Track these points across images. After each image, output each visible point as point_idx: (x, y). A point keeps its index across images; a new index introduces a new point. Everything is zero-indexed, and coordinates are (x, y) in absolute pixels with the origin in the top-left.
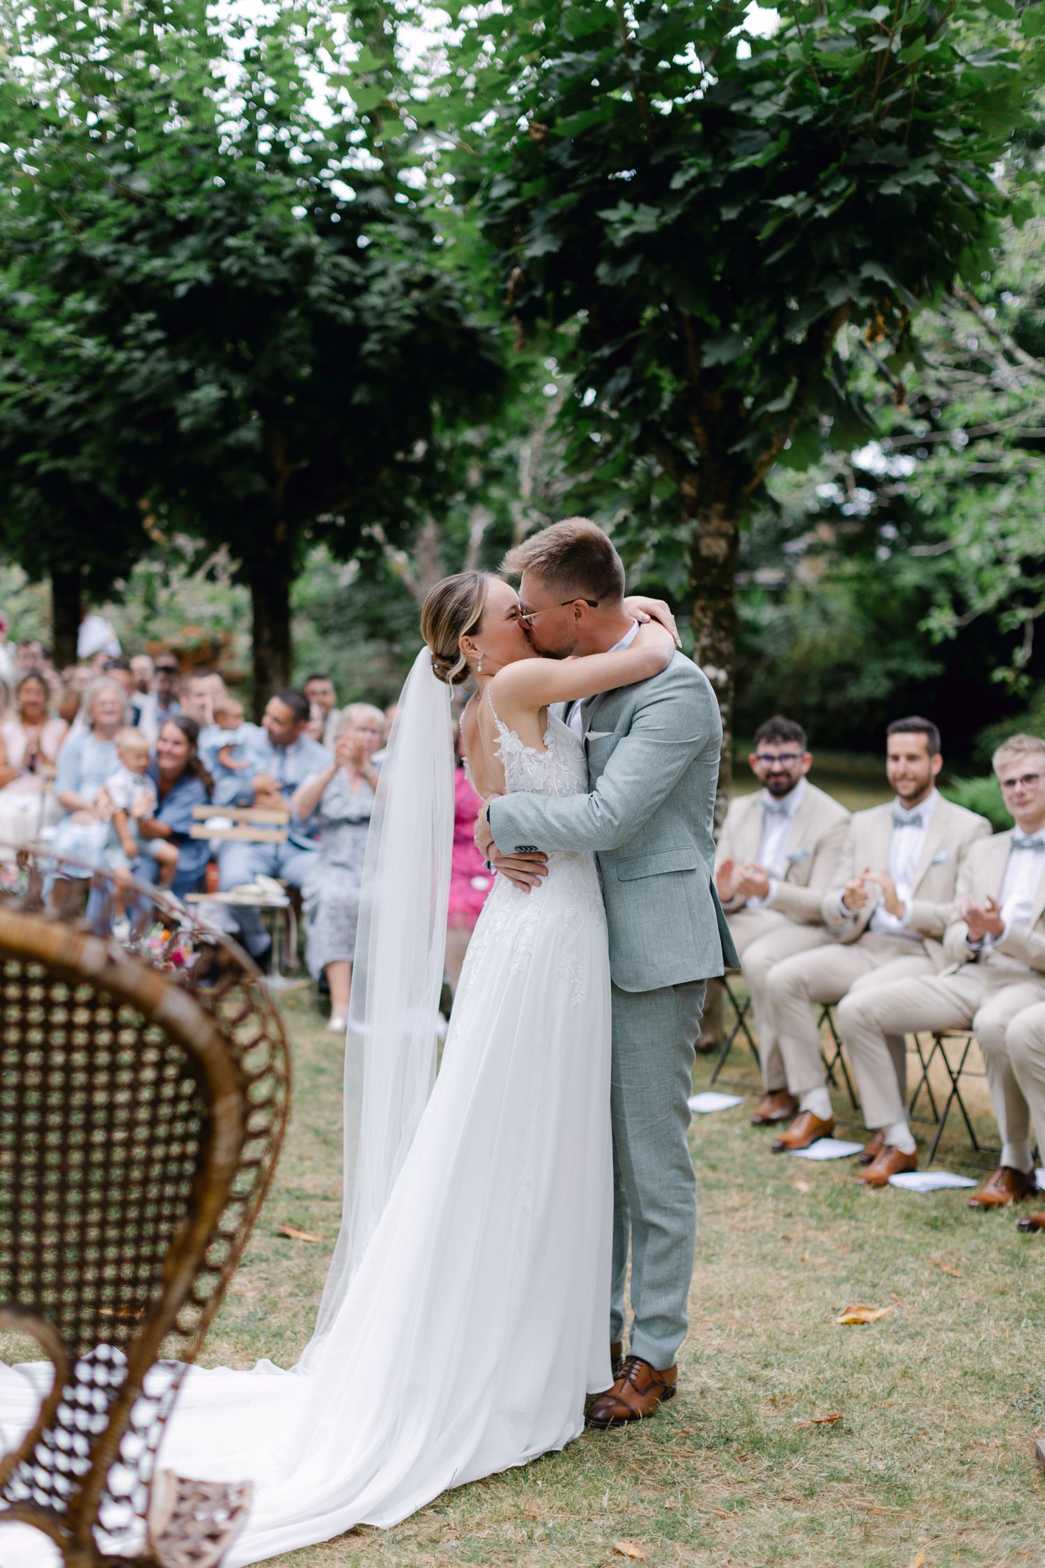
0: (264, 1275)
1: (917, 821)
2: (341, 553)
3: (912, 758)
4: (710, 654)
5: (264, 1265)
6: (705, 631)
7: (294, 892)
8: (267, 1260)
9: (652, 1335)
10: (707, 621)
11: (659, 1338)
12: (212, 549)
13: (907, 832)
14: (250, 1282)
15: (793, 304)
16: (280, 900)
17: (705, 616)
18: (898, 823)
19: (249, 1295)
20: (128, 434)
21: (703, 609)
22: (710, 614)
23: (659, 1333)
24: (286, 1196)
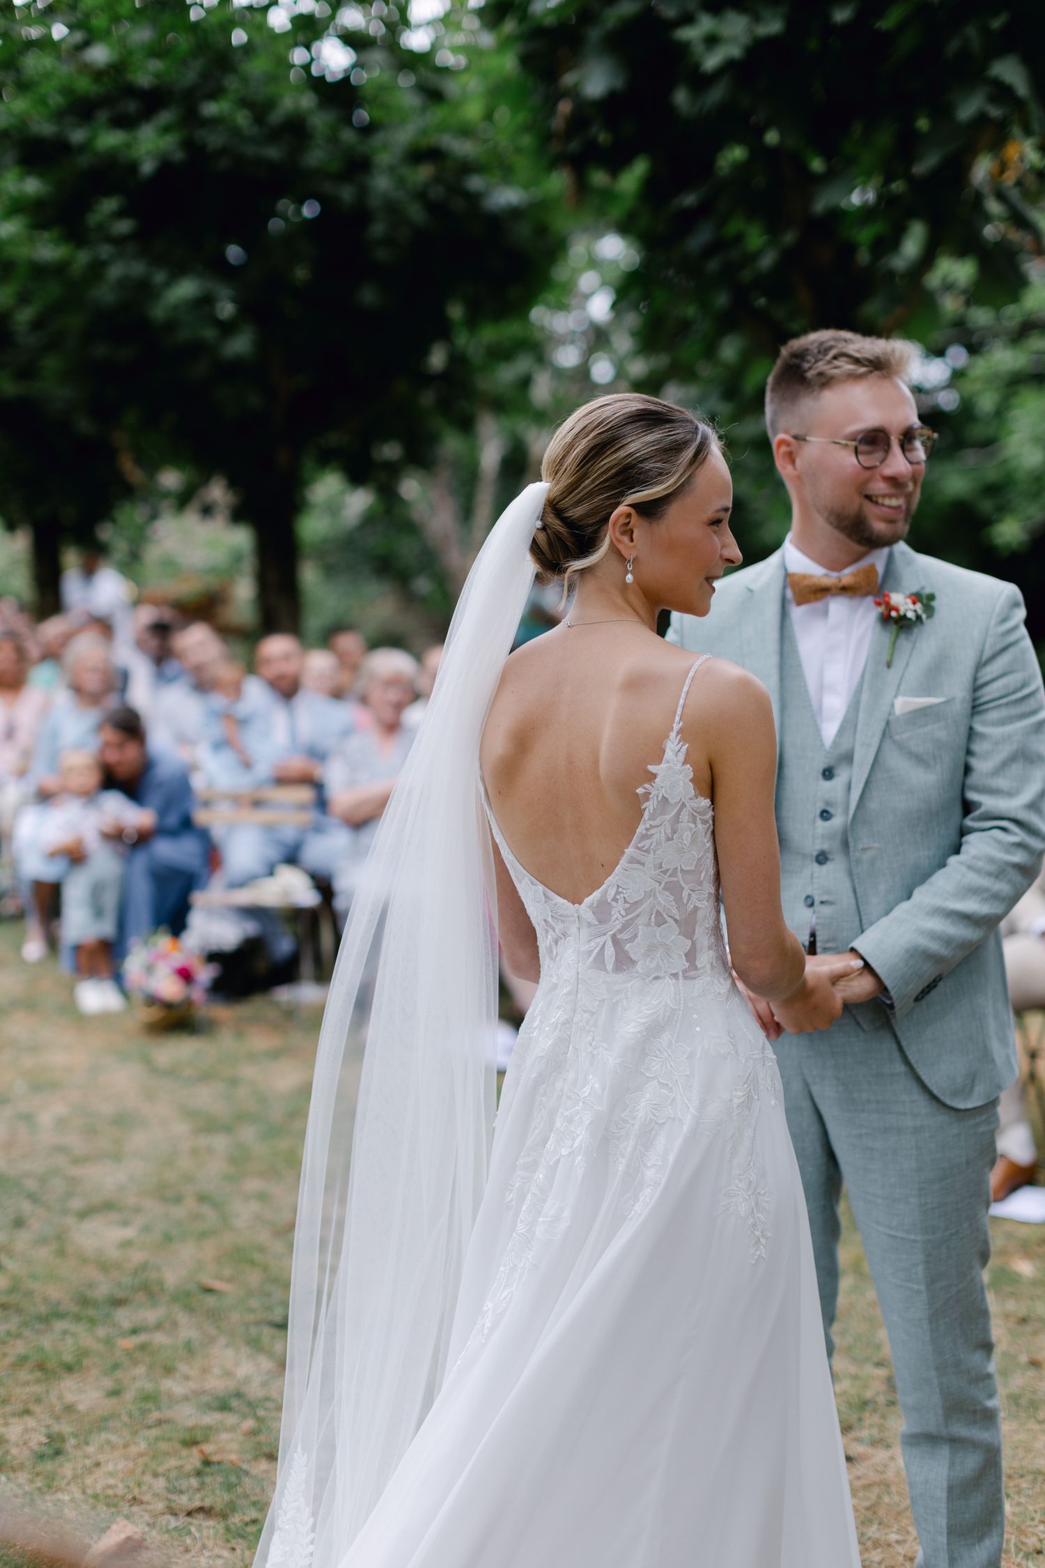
2: (357, 476)
7: (324, 886)
12: (205, 480)
15: (923, 124)
16: (307, 897)
20: (101, 350)
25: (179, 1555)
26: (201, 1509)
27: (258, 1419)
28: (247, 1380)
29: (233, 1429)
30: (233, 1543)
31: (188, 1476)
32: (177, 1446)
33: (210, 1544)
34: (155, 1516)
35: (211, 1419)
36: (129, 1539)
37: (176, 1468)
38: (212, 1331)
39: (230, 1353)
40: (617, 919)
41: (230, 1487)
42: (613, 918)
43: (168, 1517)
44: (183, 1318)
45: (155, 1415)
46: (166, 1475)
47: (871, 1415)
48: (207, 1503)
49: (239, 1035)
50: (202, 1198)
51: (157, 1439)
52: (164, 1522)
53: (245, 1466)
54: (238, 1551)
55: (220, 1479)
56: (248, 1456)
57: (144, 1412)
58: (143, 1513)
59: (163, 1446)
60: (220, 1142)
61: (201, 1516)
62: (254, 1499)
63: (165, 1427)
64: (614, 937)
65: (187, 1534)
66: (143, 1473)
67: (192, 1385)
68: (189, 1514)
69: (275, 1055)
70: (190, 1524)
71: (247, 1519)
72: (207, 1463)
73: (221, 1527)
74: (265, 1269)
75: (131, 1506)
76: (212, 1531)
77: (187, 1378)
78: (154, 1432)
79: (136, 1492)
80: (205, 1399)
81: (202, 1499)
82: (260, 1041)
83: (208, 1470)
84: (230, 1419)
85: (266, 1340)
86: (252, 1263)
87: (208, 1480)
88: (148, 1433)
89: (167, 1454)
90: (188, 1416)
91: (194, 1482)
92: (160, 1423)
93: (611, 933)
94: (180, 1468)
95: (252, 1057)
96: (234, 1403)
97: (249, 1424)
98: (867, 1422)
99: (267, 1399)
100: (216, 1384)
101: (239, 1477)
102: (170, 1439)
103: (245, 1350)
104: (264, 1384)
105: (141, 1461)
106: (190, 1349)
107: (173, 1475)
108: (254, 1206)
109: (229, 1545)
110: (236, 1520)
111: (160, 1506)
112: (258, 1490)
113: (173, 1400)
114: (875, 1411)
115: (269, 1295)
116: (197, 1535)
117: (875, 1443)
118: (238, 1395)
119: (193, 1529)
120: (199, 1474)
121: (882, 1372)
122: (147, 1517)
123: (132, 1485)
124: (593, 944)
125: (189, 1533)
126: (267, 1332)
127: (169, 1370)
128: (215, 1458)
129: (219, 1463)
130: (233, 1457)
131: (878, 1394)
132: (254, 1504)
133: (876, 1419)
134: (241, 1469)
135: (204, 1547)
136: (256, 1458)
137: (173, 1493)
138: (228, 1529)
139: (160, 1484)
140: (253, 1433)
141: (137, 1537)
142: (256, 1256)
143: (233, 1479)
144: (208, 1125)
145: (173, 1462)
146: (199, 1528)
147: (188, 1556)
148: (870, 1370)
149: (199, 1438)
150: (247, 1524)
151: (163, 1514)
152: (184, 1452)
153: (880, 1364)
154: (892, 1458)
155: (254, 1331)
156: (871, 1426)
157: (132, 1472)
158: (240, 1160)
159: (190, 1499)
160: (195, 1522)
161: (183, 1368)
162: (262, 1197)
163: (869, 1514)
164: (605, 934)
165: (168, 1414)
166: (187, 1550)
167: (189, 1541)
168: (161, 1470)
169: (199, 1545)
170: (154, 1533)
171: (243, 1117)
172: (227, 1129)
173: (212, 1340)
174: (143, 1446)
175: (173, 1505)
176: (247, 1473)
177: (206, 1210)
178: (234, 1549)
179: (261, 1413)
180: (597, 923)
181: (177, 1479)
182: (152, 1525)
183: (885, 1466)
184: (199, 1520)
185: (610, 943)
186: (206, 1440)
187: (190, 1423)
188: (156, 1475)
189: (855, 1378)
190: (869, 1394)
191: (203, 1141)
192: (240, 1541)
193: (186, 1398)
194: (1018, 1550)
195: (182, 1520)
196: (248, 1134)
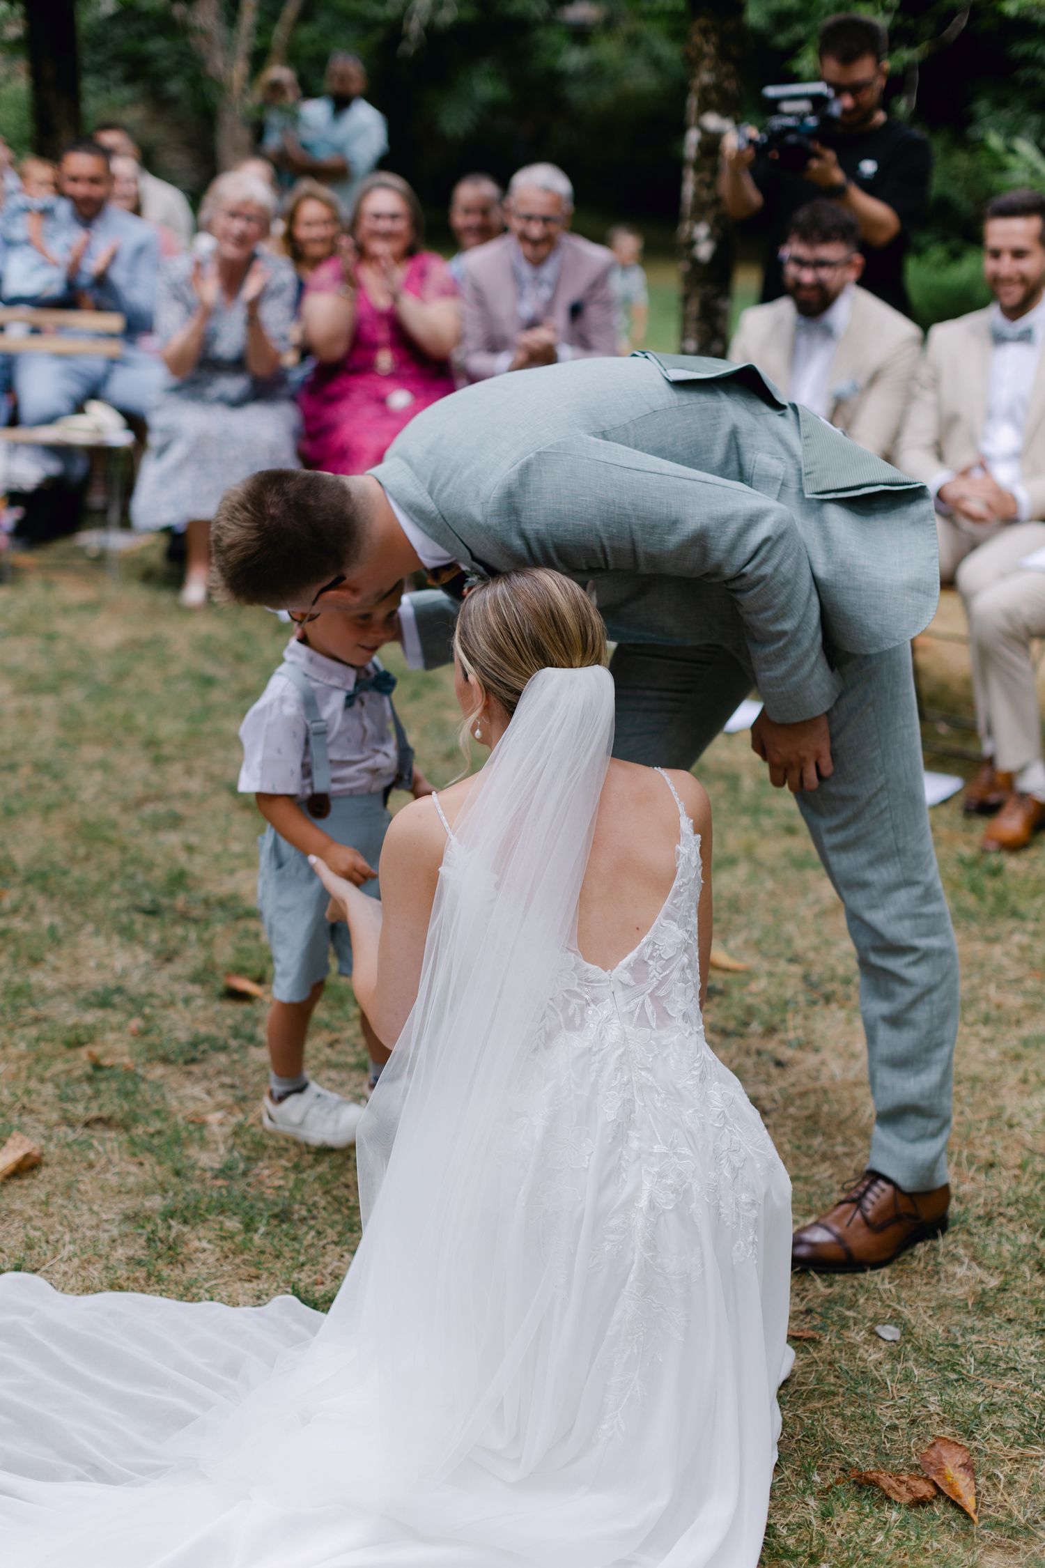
0: (227, 1080)
1: (1026, 337)
3: (1018, 254)
4: (713, 96)
5: (222, 1059)
6: (707, 63)
8: (224, 1048)
9: (902, 1138)
10: (709, 49)
11: (913, 1141)
13: (1012, 352)
14: (209, 1093)
16: (117, 437)
17: (707, 41)
18: (999, 339)
19: (214, 1118)
21: (705, 32)
22: (714, 38)
23: (912, 1133)
24: (219, 914)
25: (83, 1172)
26: (99, 1120)
27: (146, 1018)
28: (125, 973)
29: (120, 1028)
30: (141, 1157)
31: (79, 1080)
32: (63, 1048)
33: (116, 1158)
34: (49, 1127)
35: (91, 1017)
36: (27, 1156)
37: (63, 1072)
38: (77, 918)
39: (100, 941)
40: (654, 976)
41: (127, 1095)
42: (651, 976)
43: (64, 1128)
44: (40, 901)
45: (31, 1012)
46: (54, 1080)
47: (794, 1016)
48: (105, 1113)
49: (49, 585)
50: (41, 767)
51: (38, 1040)
52: (61, 1134)
53: (140, 1071)
54: (147, 1166)
55: (114, 1085)
56: (142, 1060)
57: (16, 1009)
58: (37, 1125)
59: (45, 1047)
60: (47, 703)
61: (99, 1127)
62: (155, 1107)
63: (45, 1026)
64: (651, 995)
65: (89, 1149)
66: (29, 1078)
67: (65, 978)
68: (87, 1125)
69: (91, 607)
70: (93, 1137)
71: (151, 1130)
72: (97, 1066)
73: (124, 1137)
74: (123, 849)
75: (20, 1115)
76: (116, 1144)
77: (56, 969)
78: (33, 1032)
79: (25, 1100)
80: (82, 993)
81: (101, 1107)
82: (72, 591)
83: (100, 1075)
84: (116, 1018)
85: (138, 927)
86: (108, 841)
87: (103, 1086)
88: (26, 1031)
89: (53, 1057)
90: (67, 1014)
91: (87, 1089)
92: (37, 1020)
93: (649, 991)
94: (69, 1072)
95: (66, 610)
96: (117, 999)
97: (136, 1023)
98: (791, 1023)
99: (150, 995)
100: (93, 978)
101: (135, 1084)
102: (53, 1040)
103: (116, 939)
104: (145, 979)
105: (24, 1063)
106: (55, 938)
107: (63, 1079)
108: (98, 776)
109: (137, 1160)
110: (139, 1130)
111: (55, 1116)
112: (158, 1097)
113: (48, 996)
114: (796, 1012)
115: (132, 877)
116: (101, 1149)
117: (802, 1045)
118: (119, 990)
119: (96, 1143)
120: (90, 1079)
121: (796, 969)
122: (41, 1129)
123: (19, 1092)
124: (632, 1004)
125: (91, 1146)
126: (139, 920)
127: (36, 961)
128: (106, 1061)
129: (111, 1067)
130: (126, 1060)
131: (796, 993)
132: (157, 1113)
133: (799, 1020)
134: (137, 1075)
135: (110, 1162)
136: (149, 1061)
137: (65, 1102)
138: (133, 1143)
139: (49, 1090)
140: (144, 1033)
141: (36, 1153)
142: (113, 834)
143: (130, 1086)
144: (32, 685)
145: (59, 1066)
146: (102, 1141)
147: (93, 1173)
148: (782, 966)
149: (85, 1038)
150: (152, 1136)
151: (58, 1125)
152: (71, 1054)
153: (793, 960)
154: (823, 1063)
155: (124, 918)
156: (795, 1028)
157: (16, 1076)
158: (72, 724)
159: (87, 1109)
160: (97, 1134)
161: (50, 958)
162: (105, 766)
163: (810, 1123)
164: (643, 994)
165: (44, 1010)
166: (91, 1166)
167: (92, 1156)
168: (48, 1074)
169: (103, 1161)
170: (51, 1147)
171: (65, 677)
172: (53, 689)
173: (79, 928)
174: (23, 1046)
175: (69, 1115)
176: (144, 1079)
177: (46, 781)
178: (141, 1164)
179: (147, 1010)
180: (634, 984)
181: (67, 1085)
182: (49, 1139)
183: (818, 1071)
184: (99, 1132)
185: (648, 1001)
186: (91, 1040)
187: (71, 1021)
188: (42, 1080)
189: (771, 974)
190: (789, 993)
191: (29, 702)
192: (148, 1155)
193: (60, 993)
194: (970, 1163)
195: (81, 1133)
196: (75, 694)
